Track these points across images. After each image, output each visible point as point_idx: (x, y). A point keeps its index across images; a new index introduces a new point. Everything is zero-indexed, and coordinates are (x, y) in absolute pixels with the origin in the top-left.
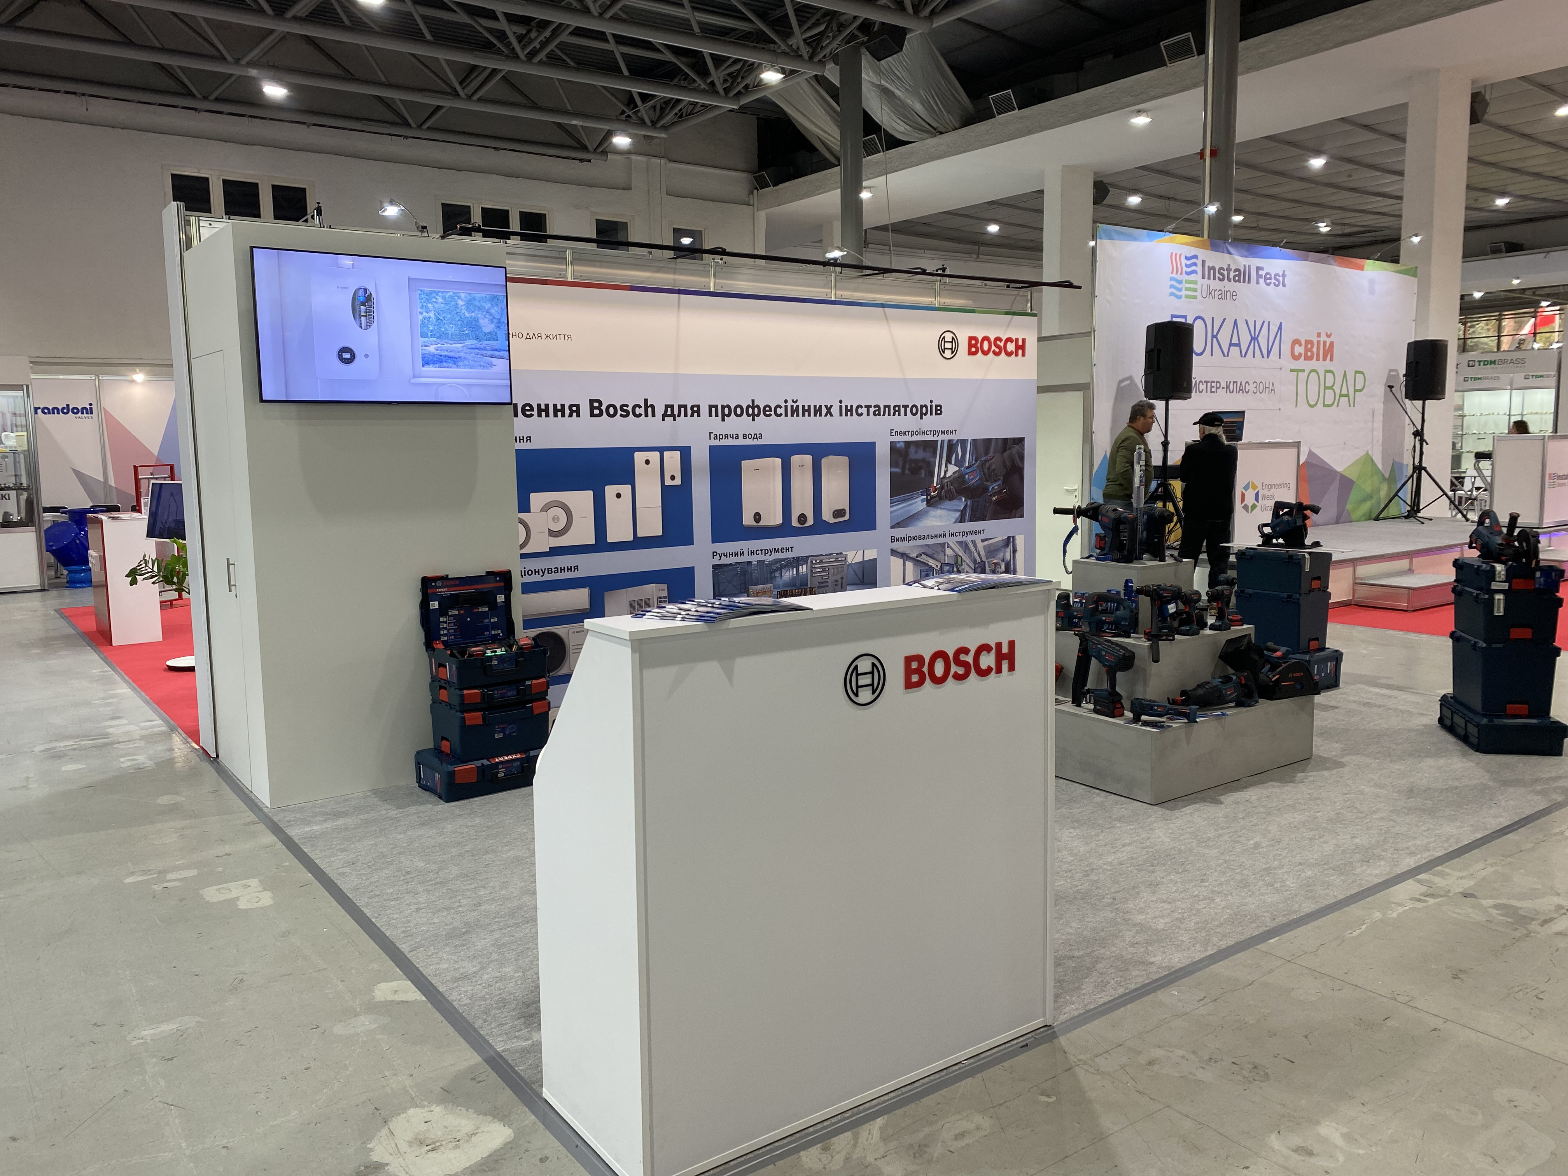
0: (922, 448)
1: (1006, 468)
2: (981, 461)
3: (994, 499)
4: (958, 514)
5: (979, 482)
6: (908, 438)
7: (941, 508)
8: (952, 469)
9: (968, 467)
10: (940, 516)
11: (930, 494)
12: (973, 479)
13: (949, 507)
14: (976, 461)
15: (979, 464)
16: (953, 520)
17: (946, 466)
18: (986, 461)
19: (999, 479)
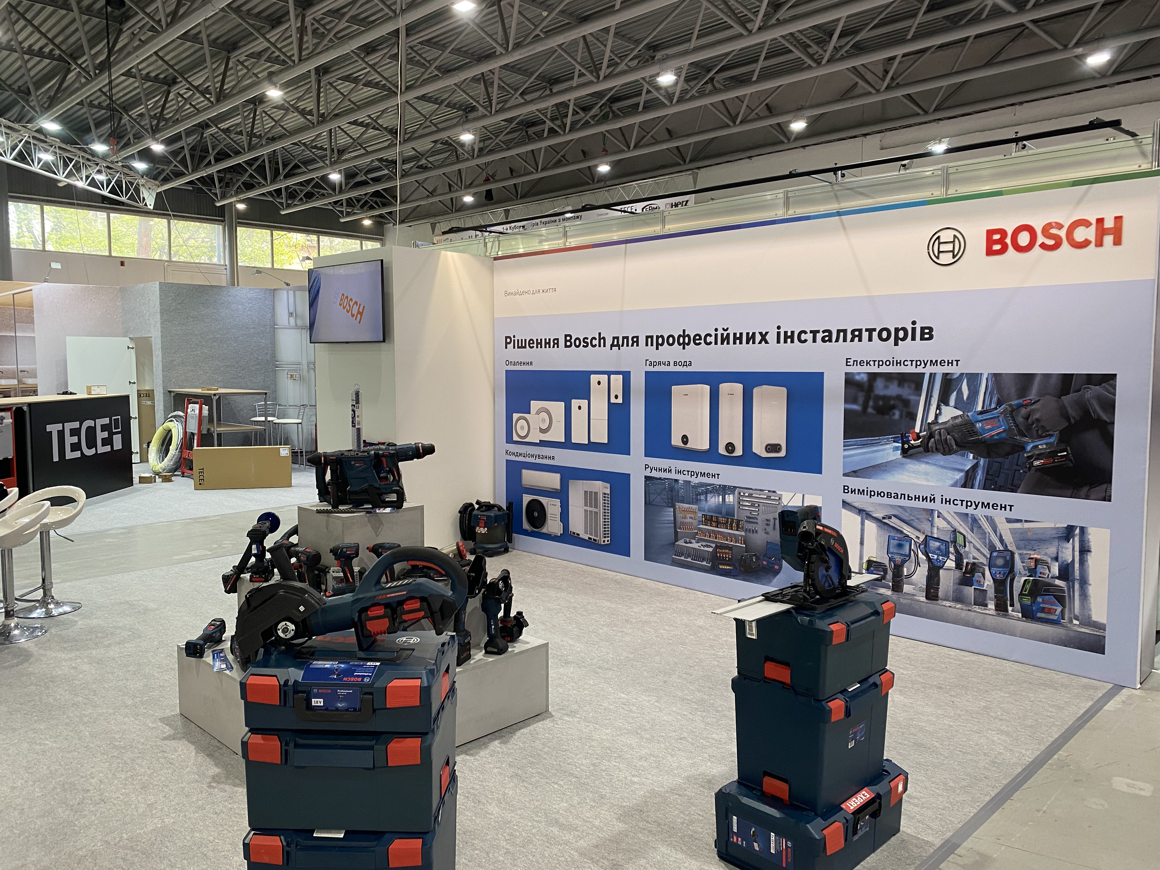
0: (896, 383)
1: (1068, 419)
2: (1011, 406)
3: (1037, 463)
4: (959, 476)
5: (1004, 435)
6: (874, 369)
7: (927, 463)
8: (949, 413)
9: (981, 413)
10: (926, 474)
11: (908, 442)
12: (990, 430)
13: (942, 463)
14: (999, 403)
15: (1006, 409)
16: (951, 482)
17: (938, 407)
18: (1020, 406)
19: (1051, 436)
